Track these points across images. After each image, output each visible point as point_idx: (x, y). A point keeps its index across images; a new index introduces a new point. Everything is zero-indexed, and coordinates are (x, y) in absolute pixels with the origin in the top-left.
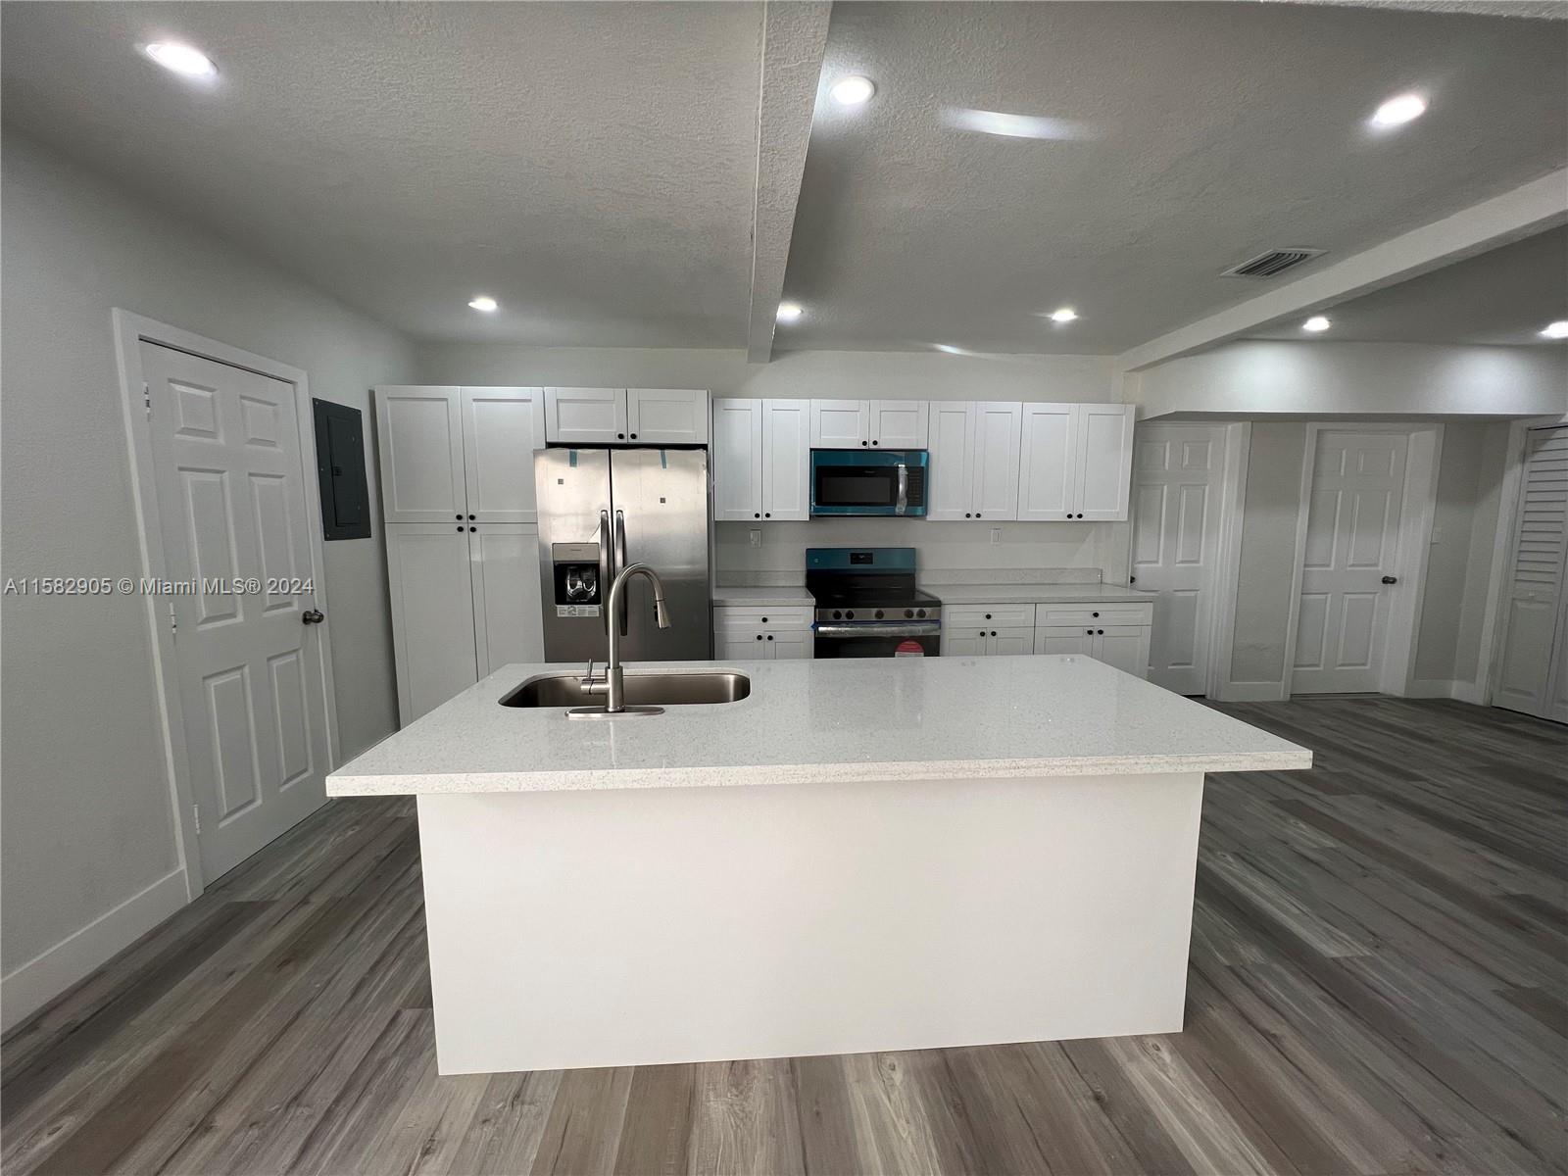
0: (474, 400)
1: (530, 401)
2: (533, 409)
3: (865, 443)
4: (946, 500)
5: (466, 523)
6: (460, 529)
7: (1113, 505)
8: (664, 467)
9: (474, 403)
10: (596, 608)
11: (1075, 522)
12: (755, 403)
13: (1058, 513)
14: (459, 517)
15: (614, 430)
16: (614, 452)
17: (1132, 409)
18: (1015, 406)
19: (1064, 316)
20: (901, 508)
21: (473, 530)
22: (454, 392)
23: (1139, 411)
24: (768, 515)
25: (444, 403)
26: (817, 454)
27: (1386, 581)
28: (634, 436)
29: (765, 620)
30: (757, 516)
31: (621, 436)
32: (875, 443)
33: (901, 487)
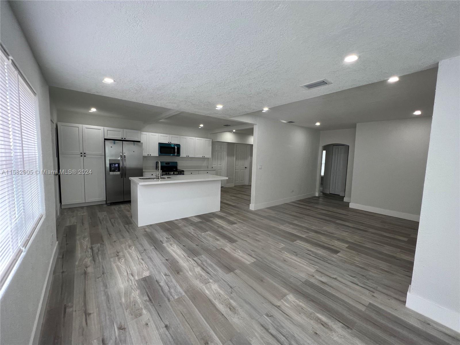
0: (86, 128)
1: (100, 129)
2: (101, 132)
3: (169, 142)
4: (183, 154)
5: (83, 155)
6: (81, 156)
7: (209, 155)
8: (134, 145)
9: (86, 129)
10: (119, 172)
11: (204, 158)
12: (148, 133)
13: (201, 156)
14: (81, 153)
15: (120, 137)
16: (124, 142)
17: (211, 140)
18: (194, 138)
19: (202, 125)
20: (176, 154)
21: (85, 156)
22: (80, 126)
23: (212, 140)
24: (150, 155)
25: (78, 128)
26: (160, 144)
27: (246, 168)
28: (125, 138)
29: (152, 175)
30: (148, 155)
31: (122, 138)
32: (171, 142)
33: (176, 151)
